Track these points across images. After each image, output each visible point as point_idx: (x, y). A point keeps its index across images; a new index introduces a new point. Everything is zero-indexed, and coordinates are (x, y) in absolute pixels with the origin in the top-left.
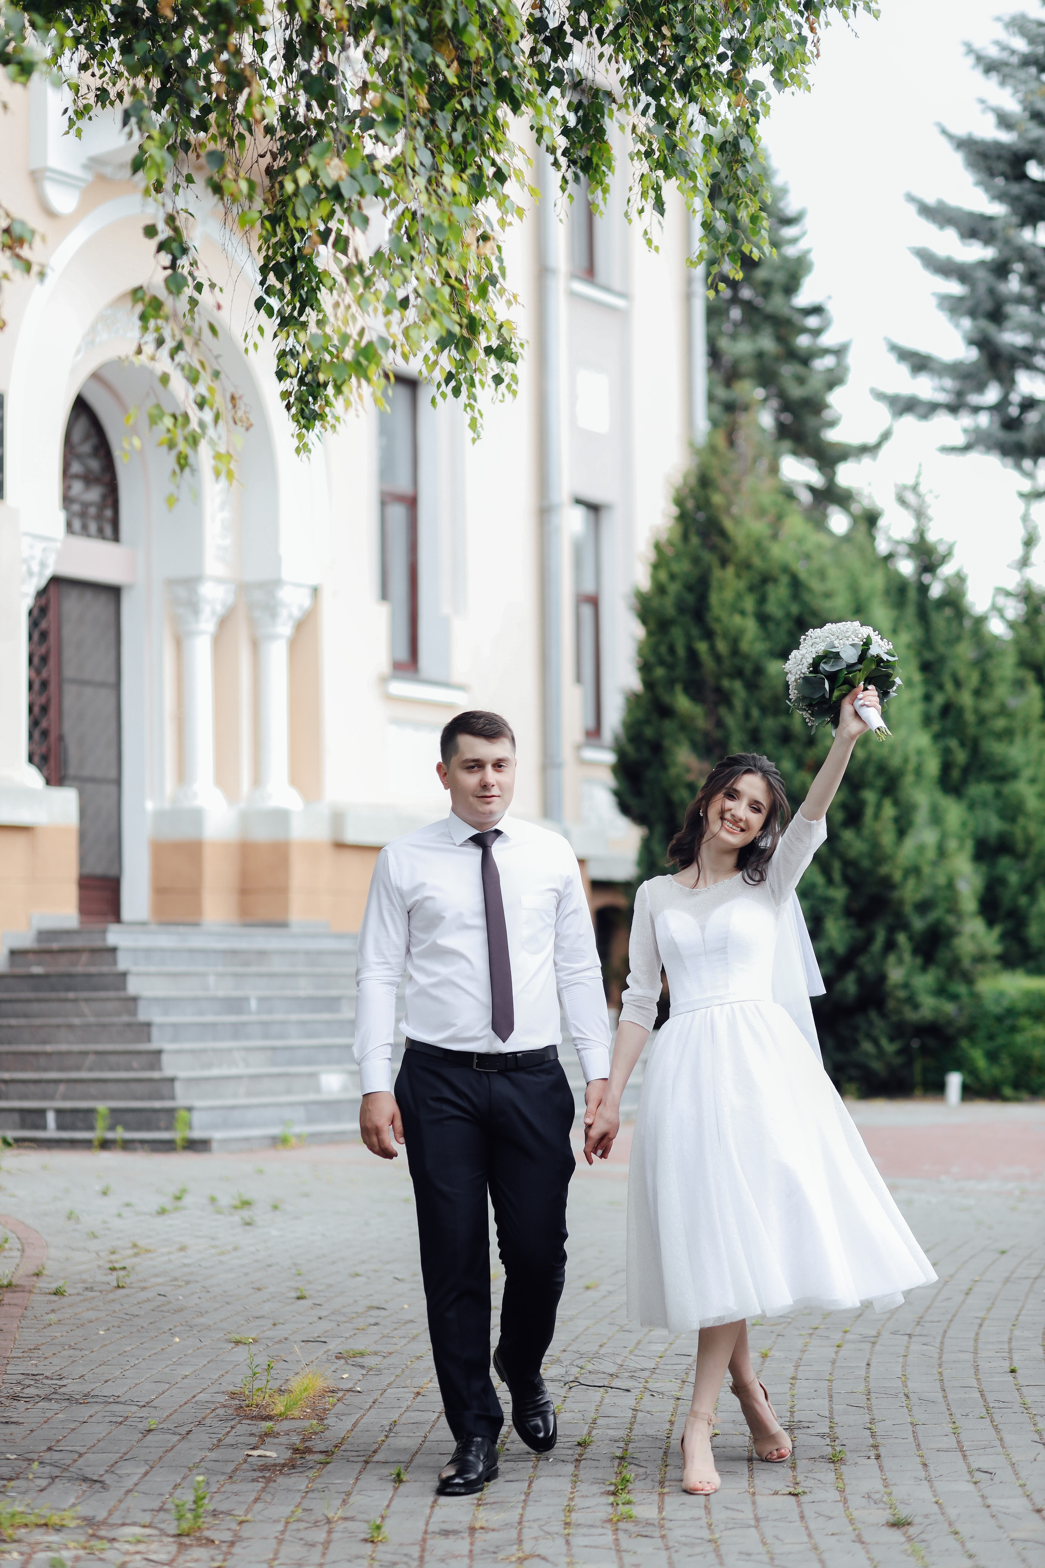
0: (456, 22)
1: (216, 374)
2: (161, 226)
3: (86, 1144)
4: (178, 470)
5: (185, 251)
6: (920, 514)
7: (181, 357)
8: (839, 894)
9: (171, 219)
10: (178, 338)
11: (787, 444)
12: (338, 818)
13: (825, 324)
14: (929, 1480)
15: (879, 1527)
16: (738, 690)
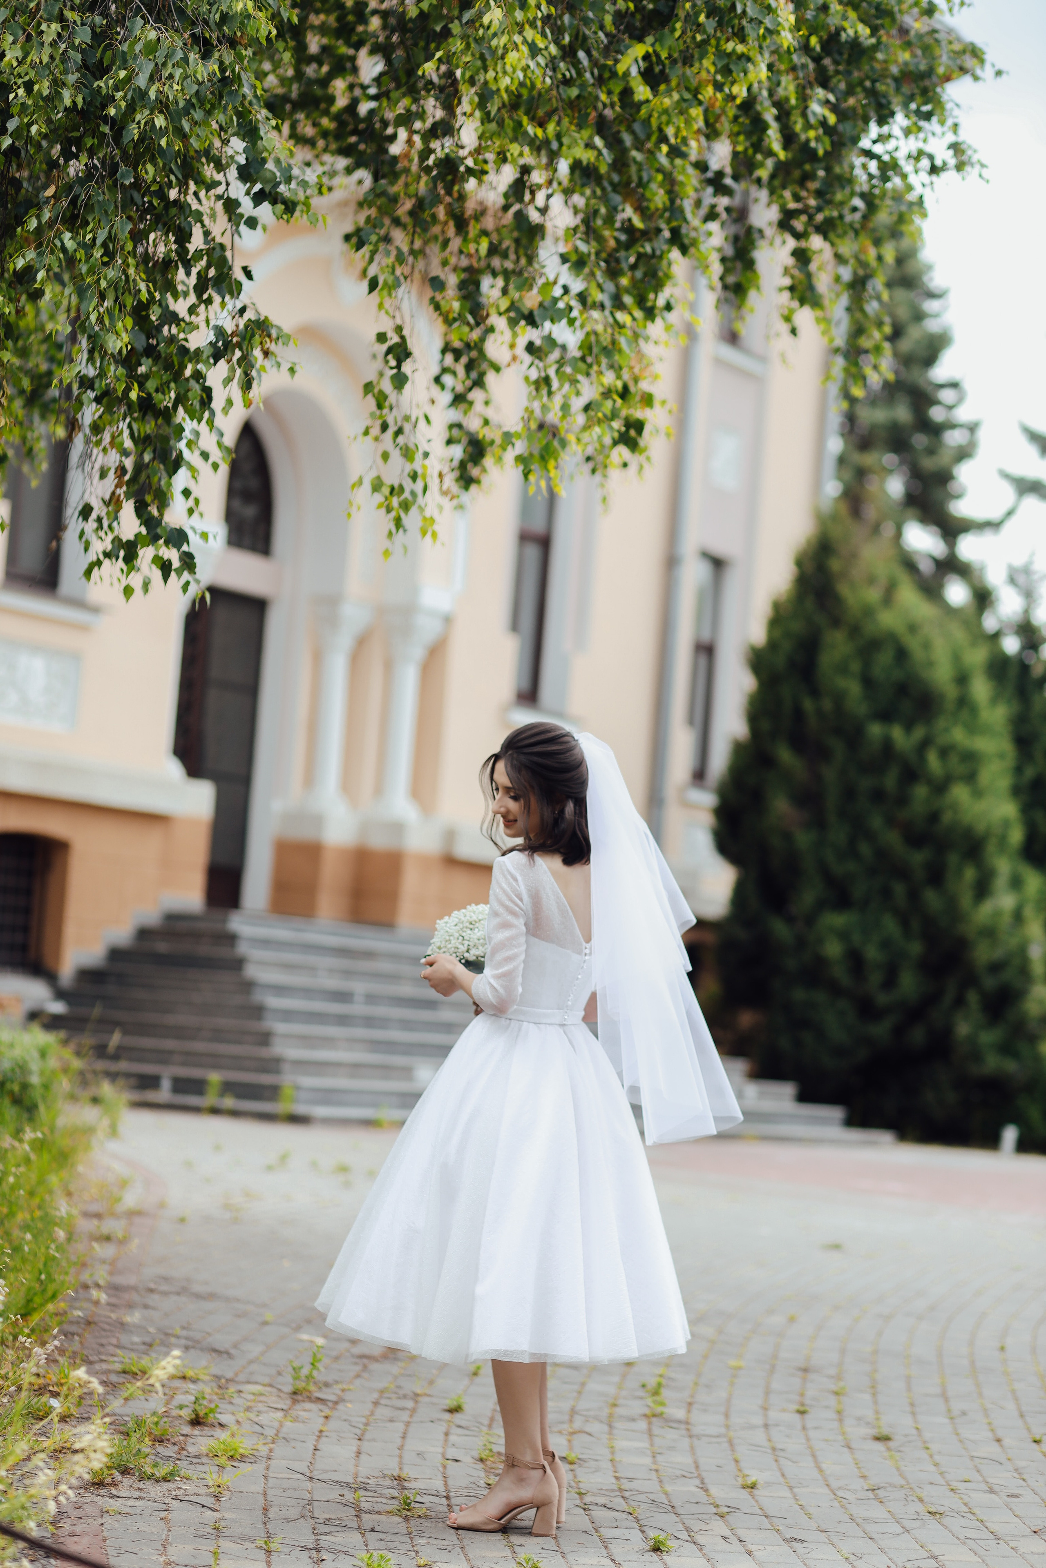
0: (640, 178)
1: (426, 455)
2: (391, 334)
3: (196, 1110)
4: (394, 530)
5: (408, 355)
6: (1029, 595)
7: (401, 439)
8: (916, 948)
9: (399, 329)
10: (399, 424)
11: (910, 512)
12: (450, 835)
13: (960, 400)
14: (913, 1414)
15: (865, 1439)
16: (838, 748)
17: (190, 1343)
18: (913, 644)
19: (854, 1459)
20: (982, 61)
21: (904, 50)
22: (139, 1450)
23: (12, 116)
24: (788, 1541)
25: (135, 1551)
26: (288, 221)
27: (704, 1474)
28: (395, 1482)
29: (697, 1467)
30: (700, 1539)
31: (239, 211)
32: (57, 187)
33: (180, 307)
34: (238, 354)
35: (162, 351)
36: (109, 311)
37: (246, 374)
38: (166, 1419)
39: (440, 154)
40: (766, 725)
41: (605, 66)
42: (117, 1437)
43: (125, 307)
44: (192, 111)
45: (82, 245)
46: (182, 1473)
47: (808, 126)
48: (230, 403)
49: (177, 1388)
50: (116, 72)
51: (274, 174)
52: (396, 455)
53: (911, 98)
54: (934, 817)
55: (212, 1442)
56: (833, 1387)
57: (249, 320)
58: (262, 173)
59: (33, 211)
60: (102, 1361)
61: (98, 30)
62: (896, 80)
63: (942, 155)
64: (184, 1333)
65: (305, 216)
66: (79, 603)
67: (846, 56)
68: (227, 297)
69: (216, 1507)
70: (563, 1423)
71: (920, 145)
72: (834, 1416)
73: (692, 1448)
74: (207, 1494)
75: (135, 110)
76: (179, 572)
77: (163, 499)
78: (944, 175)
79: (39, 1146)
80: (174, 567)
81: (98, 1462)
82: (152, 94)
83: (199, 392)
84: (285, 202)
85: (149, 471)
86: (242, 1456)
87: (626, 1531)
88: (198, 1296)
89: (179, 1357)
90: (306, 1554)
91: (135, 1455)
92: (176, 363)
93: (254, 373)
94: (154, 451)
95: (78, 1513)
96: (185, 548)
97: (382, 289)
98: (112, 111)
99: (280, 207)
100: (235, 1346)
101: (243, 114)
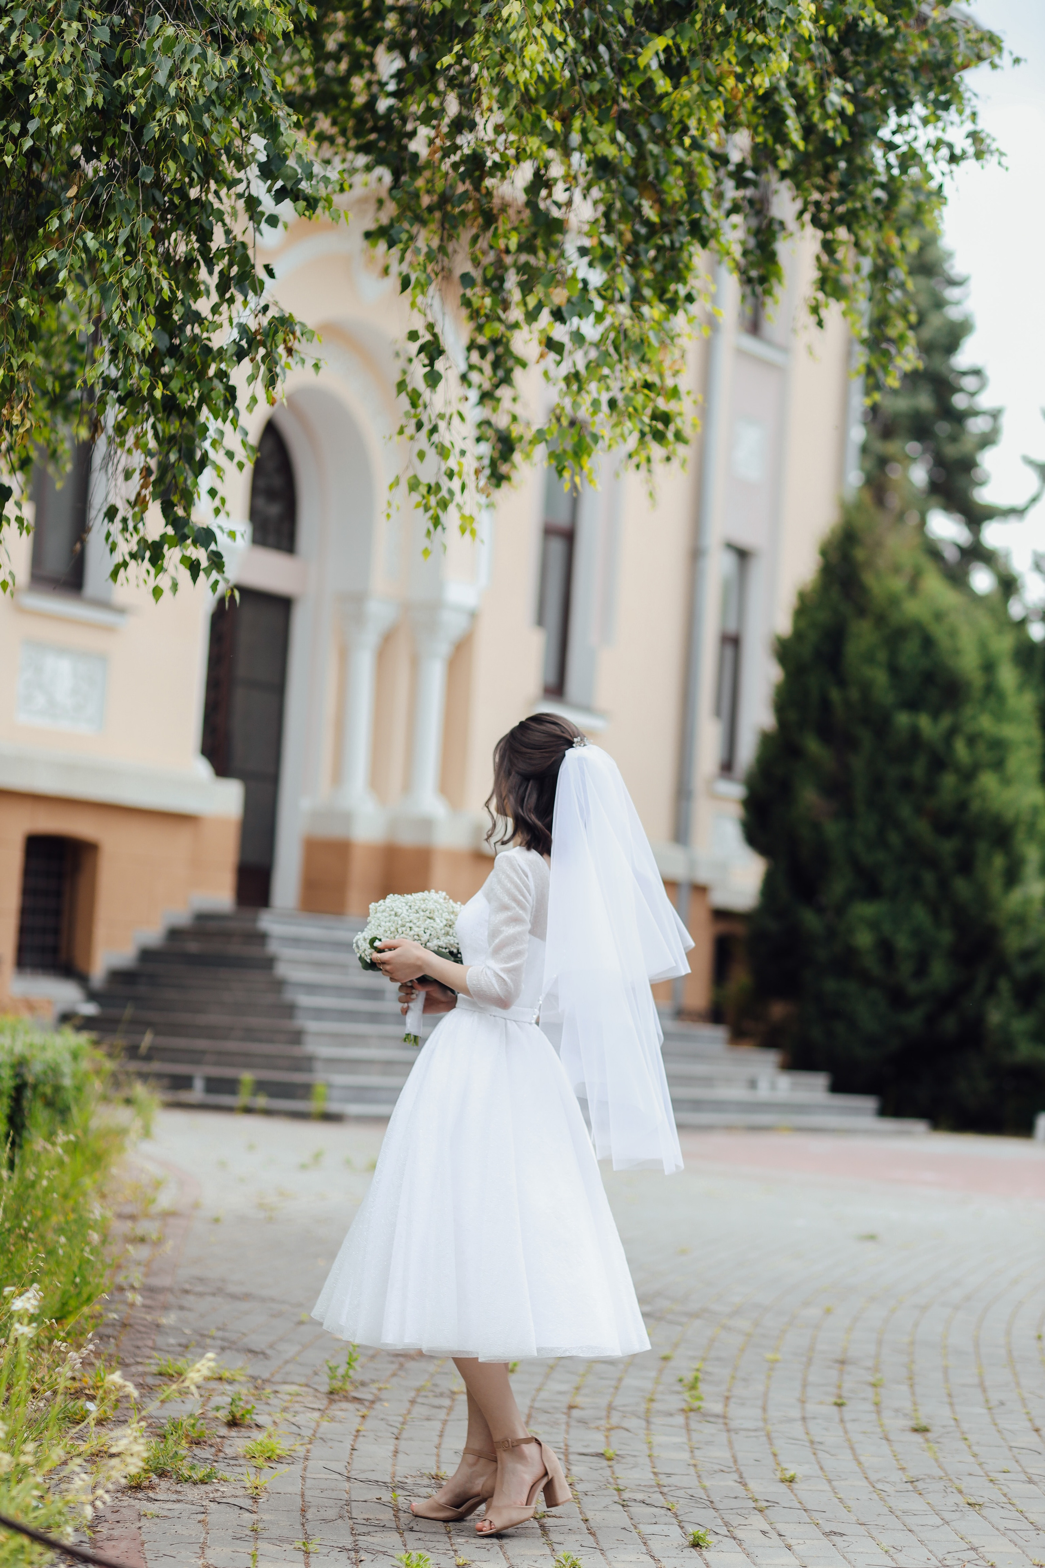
0: (657, 172)
2: (422, 331)
3: (229, 1109)
4: (432, 528)
5: (441, 352)
7: (435, 437)
8: (946, 937)
9: (430, 327)
10: (434, 423)
11: (934, 500)
12: (478, 830)
13: (983, 386)
14: (951, 1404)
15: (903, 1430)
16: (865, 736)
17: (226, 1344)
18: (939, 632)
19: (893, 1451)
20: (1000, 50)
21: (922, 40)
22: (176, 1452)
23: (33, 117)
24: (828, 1534)
25: (173, 1554)
26: (310, 218)
27: (742, 1469)
28: (433, 1481)
29: (735, 1461)
30: (739, 1534)
31: (260, 209)
32: (79, 188)
33: (203, 306)
34: (262, 351)
35: (185, 351)
36: (133, 312)
37: (270, 370)
38: (202, 1421)
39: (467, 151)
40: (792, 716)
41: (625, 60)
42: (154, 1440)
43: (148, 306)
44: (212, 108)
45: (104, 244)
46: (219, 1475)
47: (826, 116)
48: (254, 400)
49: (213, 1390)
50: (136, 70)
51: (295, 170)
52: (431, 454)
53: (930, 87)
54: (963, 805)
55: (249, 1444)
56: (871, 1379)
57: (273, 317)
58: (283, 170)
59: (54, 212)
60: (138, 1363)
61: (117, 30)
62: (914, 70)
63: (962, 144)
64: (220, 1334)
65: (327, 213)
66: (104, 604)
67: (864, 47)
68: (251, 294)
69: (254, 1509)
70: (600, 1419)
71: (939, 134)
72: (872, 1408)
73: (730, 1443)
74: (245, 1496)
75: (155, 108)
76: (208, 572)
77: (188, 499)
78: (964, 164)
79: (73, 1148)
80: (202, 567)
81: (134, 1466)
82: (172, 91)
83: (223, 392)
84: (306, 199)
85: (175, 471)
86: (280, 1457)
87: (665, 1527)
88: (234, 1297)
89: (214, 1360)
90: (344, 1555)
91: (172, 1458)
92: (199, 362)
93: (278, 370)
94: (180, 451)
95: (116, 1517)
96: (213, 547)
97: (414, 288)
98: (132, 109)
99: (302, 204)
100: (271, 1346)
101: (263, 111)
